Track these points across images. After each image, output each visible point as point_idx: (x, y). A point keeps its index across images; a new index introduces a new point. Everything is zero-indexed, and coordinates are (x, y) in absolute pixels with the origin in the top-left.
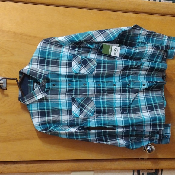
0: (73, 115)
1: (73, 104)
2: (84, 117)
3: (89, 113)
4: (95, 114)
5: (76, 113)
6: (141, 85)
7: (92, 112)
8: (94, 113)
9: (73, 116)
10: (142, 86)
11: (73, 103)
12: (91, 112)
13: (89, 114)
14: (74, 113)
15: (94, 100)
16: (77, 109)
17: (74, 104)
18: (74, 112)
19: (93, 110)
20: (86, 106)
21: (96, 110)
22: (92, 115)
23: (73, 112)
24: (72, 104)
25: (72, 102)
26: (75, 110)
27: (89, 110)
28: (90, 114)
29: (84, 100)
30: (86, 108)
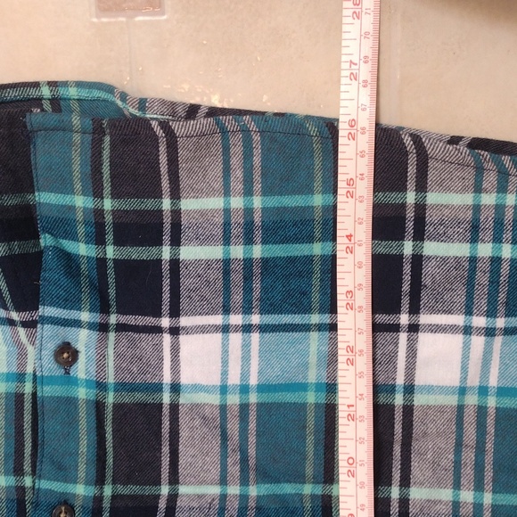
6: (74, 382)
10: (81, 369)
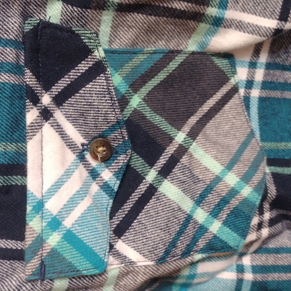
0: (40, 241)
1: (46, 114)
2: (161, 261)
3: (201, 215)
4: (260, 226)
5: (68, 223)
7: (234, 202)
8: (255, 221)
9: (33, 264)
11: (46, 100)
12: (224, 201)
13: (202, 229)
14: (55, 224)
15: (250, 84)
16: (81, 174)
17: (59, 115)
18: (53, 206)
19: (247, 191)
20: (180, 137)
21: (273, 191)
22: (230, 237)
23: (40, 206)
24: (31, 116)
25: (29, 79)
26: (58, 185)
27: (209, 189)
28: (215, 227)
29: (161, 76)
30: (173, 161)
